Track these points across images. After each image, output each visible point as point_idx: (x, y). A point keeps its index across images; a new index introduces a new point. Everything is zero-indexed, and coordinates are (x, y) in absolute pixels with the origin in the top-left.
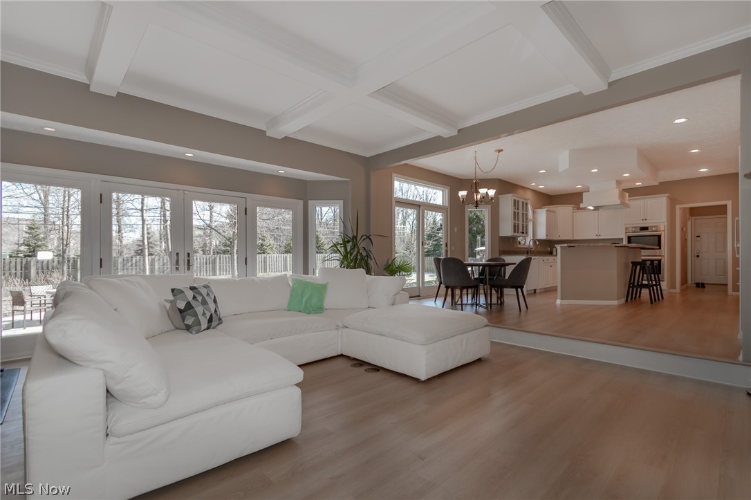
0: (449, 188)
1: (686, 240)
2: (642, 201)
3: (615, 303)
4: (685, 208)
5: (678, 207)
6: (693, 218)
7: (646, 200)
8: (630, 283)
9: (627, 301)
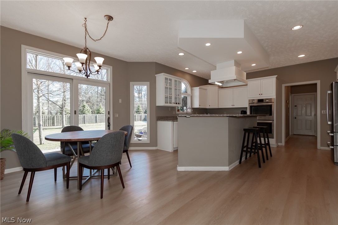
0: (111, 67)
1: (289, 108)
2: (260, 81)
3: (226, 169)
4: (288, 87)
5: (283, 86)
6: (293, 95)
7: (262, 80)
8: (243, 147)
9: (240, 162)
